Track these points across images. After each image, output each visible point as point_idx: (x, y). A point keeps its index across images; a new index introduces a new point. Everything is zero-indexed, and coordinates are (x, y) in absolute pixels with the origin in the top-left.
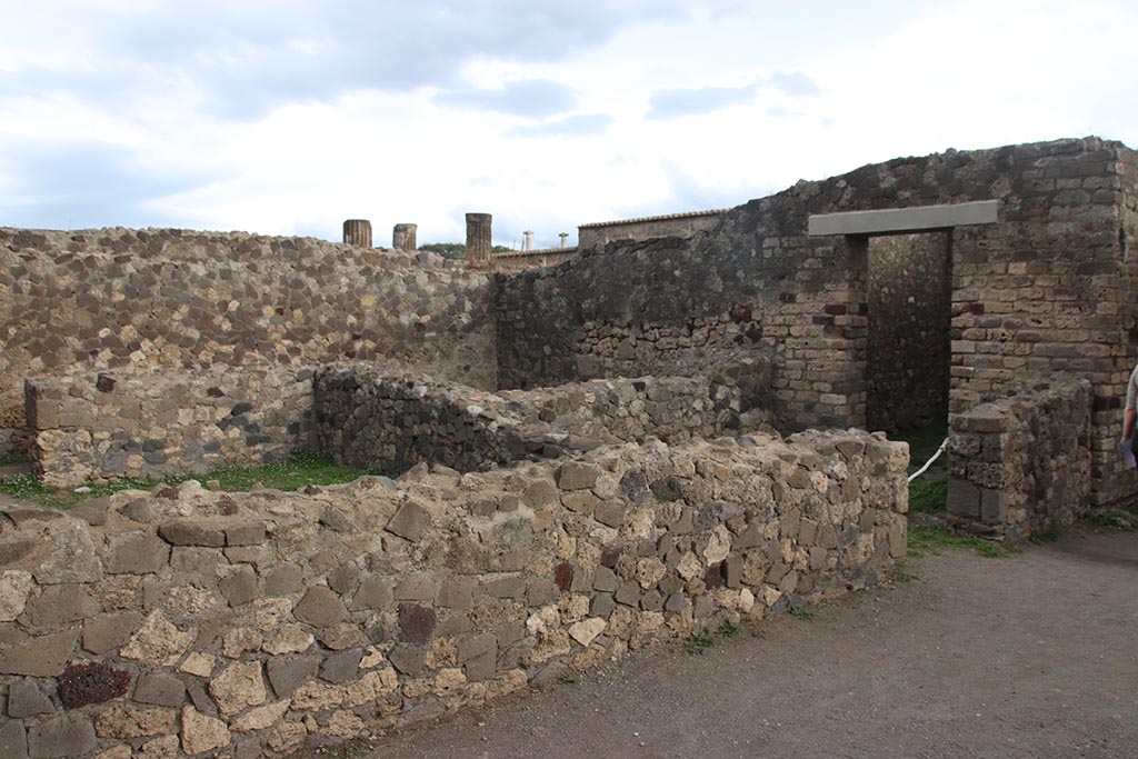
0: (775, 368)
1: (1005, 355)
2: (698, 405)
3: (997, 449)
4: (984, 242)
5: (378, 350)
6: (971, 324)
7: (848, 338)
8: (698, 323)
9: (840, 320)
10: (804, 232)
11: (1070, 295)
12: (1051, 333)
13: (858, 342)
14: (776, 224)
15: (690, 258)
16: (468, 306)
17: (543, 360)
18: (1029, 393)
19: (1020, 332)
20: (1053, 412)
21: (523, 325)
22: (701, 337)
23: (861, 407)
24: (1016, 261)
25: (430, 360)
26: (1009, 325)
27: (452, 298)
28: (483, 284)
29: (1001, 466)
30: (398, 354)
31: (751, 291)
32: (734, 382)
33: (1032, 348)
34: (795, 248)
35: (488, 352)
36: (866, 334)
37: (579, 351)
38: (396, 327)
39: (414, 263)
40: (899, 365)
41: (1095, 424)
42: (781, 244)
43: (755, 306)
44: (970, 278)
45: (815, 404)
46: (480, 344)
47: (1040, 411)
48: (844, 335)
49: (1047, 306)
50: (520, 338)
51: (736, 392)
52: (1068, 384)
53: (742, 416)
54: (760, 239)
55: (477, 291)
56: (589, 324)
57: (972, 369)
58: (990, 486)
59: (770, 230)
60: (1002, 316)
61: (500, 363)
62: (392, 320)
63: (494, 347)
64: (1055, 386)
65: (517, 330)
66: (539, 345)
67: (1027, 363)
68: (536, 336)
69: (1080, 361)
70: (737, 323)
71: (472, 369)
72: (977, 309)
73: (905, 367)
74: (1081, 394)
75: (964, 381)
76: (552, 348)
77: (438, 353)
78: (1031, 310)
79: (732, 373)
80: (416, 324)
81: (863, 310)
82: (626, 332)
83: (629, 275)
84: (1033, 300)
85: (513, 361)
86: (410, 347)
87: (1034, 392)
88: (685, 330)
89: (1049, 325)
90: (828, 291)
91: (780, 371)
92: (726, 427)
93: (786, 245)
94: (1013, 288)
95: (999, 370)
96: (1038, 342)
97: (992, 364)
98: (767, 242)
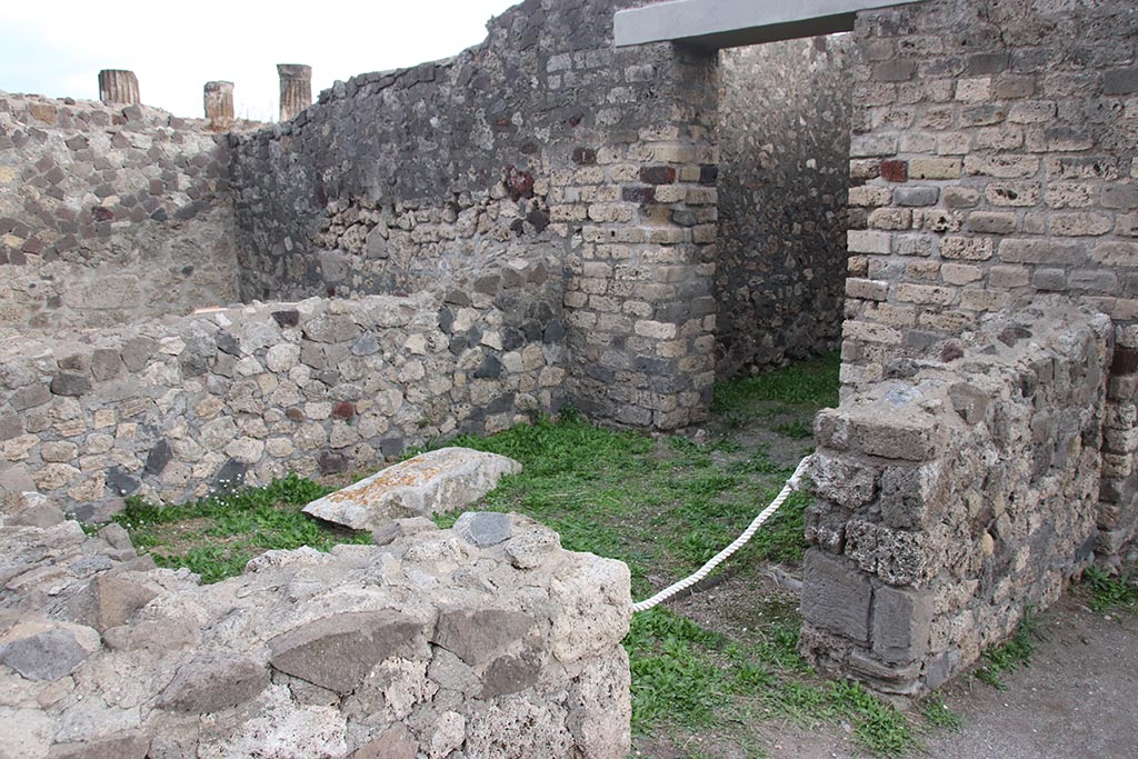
0: (568, 274)
1: (944, 258)
2: (416, 343)
3: (910, 500)
4: (913, 39)
5: (28, 248)
6: (884, 199)
7: (679, 224)
8: (463, 201)
9: (664, 193)
10: (608, 42)
11: (1078, 140)
12: (1035, 217)
13: (698, 231)
14: (565, 29)
15: (450, 97)
16: (184, 181)
17: (285, 258)
18: (991, 350)
19: (975, 214)
20: (1038, 391)
21: (259, 208)
22: (468, 223)
23: (706, 341)
24: (971, 75)
25: (124, 261)
26: (954, 202)
27: (156, 171)
28: (208, 149)
29: (919, 538)
30: (66, 254)
31: (531, 147)
32: (488, 301)
33: (995, 246)
34: (593, 71)
35: (222, 247)
36: (715, 217)
37: (324, 245)
38: (58, 214)
39: (117, 120)
40: (790, 263)
41: (1113, 399)
42: (574, 63)
43: (538, 171)
44: (884, 111)
45: (627, 336)
46: (208, 236)
47: (1014, 392)
48: (672, 217)
49: (1028, 164)
50: (259, 228)
51: (494, 317)
52: (1067, 323)
53: (507, 356)
54: (543, 58)
55: (198, 160)
56: (332, 205)
57: (883, 283)
58: (893, 579)
59: (557, 42)
60: (941, 184)
61: (241, 263)
62: (50, 204)
63: (230, 240)
64: (1042, 329)
65: (255, 215)
66: (278, 236)
67: (984, 277)
68: (276, 223)
69: (1091, 274)
70: (515, 201)
71: (195, 272)
72: (894, 170)
73: (800, 265)
74: (1093, 344)
75: (868, 305)
76: (293, 240)
77: (137, 251)
78: (997, 171)
79: (485, 286)
80: (93, 209)
81: (708, 175)
82: (374, 217)
83: (374, 127)
84: (1002, 151)
85: (254, 260)
86: (86, 243)
87: (1000, 346)
88: (446, 214)
89: (1030, 202)
90: (644, 142)
91: (576, 280)
92: (476, 377)
93: (580, 66)
94: (964, 128)
95: (931, 288)
96: (1009, 234)
97: (919, 276)
98: (554, 63)
